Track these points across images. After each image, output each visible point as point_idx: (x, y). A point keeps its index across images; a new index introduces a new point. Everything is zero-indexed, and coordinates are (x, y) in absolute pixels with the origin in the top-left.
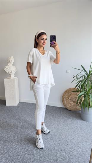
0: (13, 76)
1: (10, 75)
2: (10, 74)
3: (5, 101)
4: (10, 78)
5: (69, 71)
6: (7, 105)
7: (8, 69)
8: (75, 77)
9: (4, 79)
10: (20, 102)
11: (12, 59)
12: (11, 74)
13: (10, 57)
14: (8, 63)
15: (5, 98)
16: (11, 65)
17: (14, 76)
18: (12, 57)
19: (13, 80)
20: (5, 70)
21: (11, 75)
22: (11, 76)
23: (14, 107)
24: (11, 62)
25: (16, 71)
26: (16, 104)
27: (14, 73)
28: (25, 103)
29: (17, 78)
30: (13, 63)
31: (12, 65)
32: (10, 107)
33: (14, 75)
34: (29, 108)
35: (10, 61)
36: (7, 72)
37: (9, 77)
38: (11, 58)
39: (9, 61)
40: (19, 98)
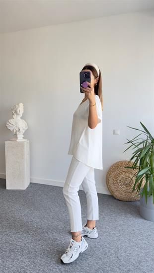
0: (20, 138)
1: (16, 135)
2: (16, 133)
3: (5, 180)
4: (16, 141)
5: (119, 132)
6: (7, 188)
7: (12, 124)
8: (130, 142)
9: (6, 142)
10: (30, 183)
11: (21, 108)
12: (18, 133)
13: (18, 104)
14: (13, 114)
15: (5, 176)
16: (19, 118)
17: (23, 138)
18: (21, 105)
19: (22, 144)
20: (7, 126)
21: (18, 136)
22: (17, 138)
23: (20, 192)
24: (18, 112)
25: (27, 128)
26: (25, 186)
27: (23, 131)
28: (41, 185)
29: (29, 141)
30: (23, 114)
31: (21, 118)
32: (13, 191)
33: (23, 136)
34: (47, 195)
35: (18, 110)
36: (11, 129)
37: (13, 139)
38: (19, 106)
39: (16, 112)
40: (31, 175)
